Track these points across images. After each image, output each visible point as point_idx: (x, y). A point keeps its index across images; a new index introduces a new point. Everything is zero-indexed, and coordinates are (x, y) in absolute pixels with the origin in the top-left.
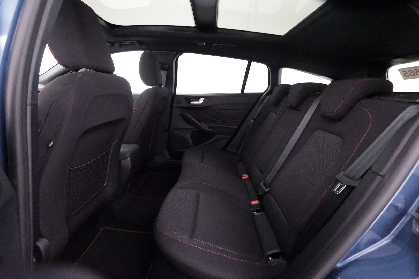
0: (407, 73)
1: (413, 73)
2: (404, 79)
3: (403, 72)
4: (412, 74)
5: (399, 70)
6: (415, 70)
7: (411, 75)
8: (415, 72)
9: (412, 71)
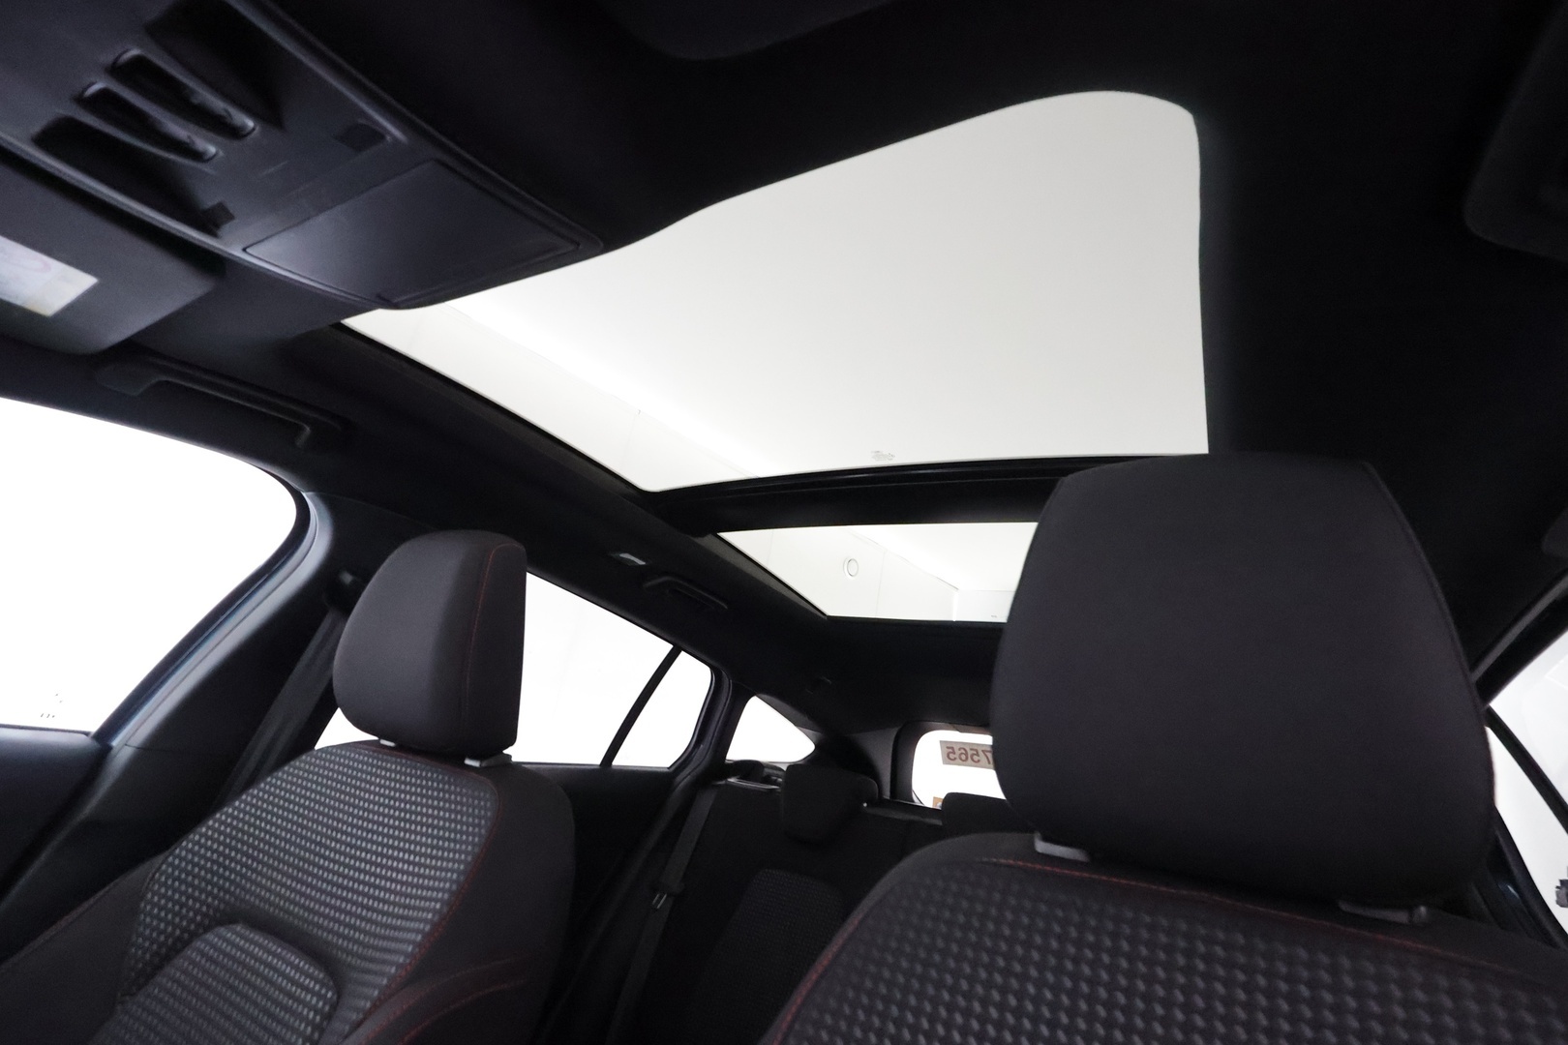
0: (954, 753)
1: (966, 754)
2: (945, 763)
3: (948, 748)
4: (963, 757)
5: (941, 742)
6: (971, 749)
7: (961, 759)
8: (970, 753)
9: (965, 749)
